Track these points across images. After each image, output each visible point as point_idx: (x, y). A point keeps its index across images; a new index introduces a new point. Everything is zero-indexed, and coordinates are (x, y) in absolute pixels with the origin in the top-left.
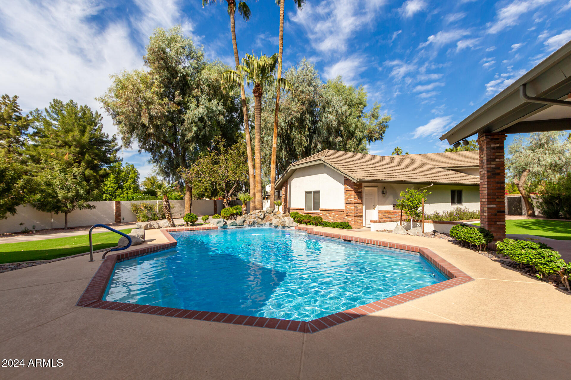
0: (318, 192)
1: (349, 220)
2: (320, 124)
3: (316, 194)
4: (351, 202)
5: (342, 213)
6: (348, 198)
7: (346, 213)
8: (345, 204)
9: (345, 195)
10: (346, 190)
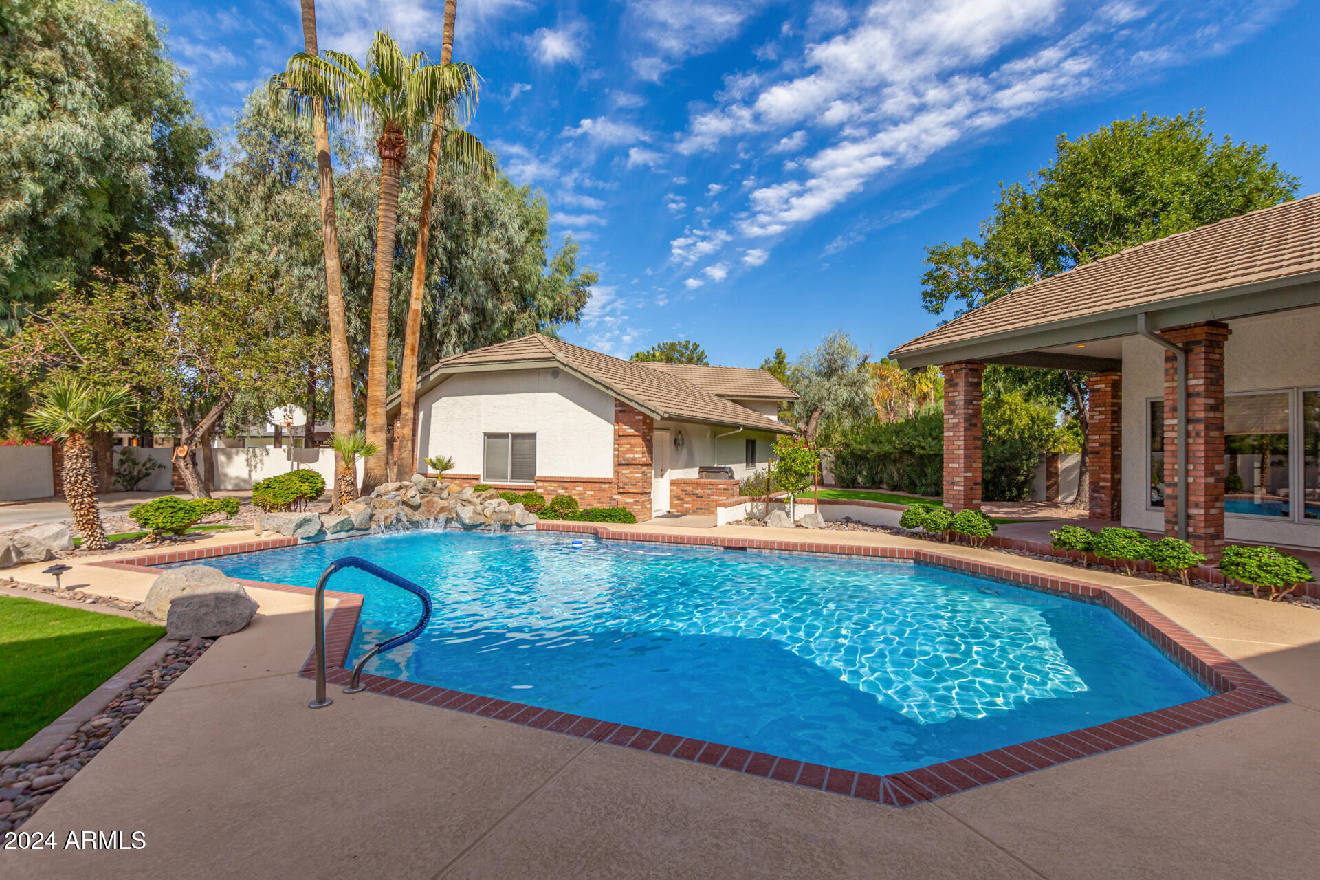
0: (532, 436)
1: (627, 503)
2: (465, 262)
3: (519, 441)
4: (634, 462)
5: (606, 486)
6: (627, 452)
7: (618, 488)
8: (614, 466)
9: (616, 446)
10: (619, 436)
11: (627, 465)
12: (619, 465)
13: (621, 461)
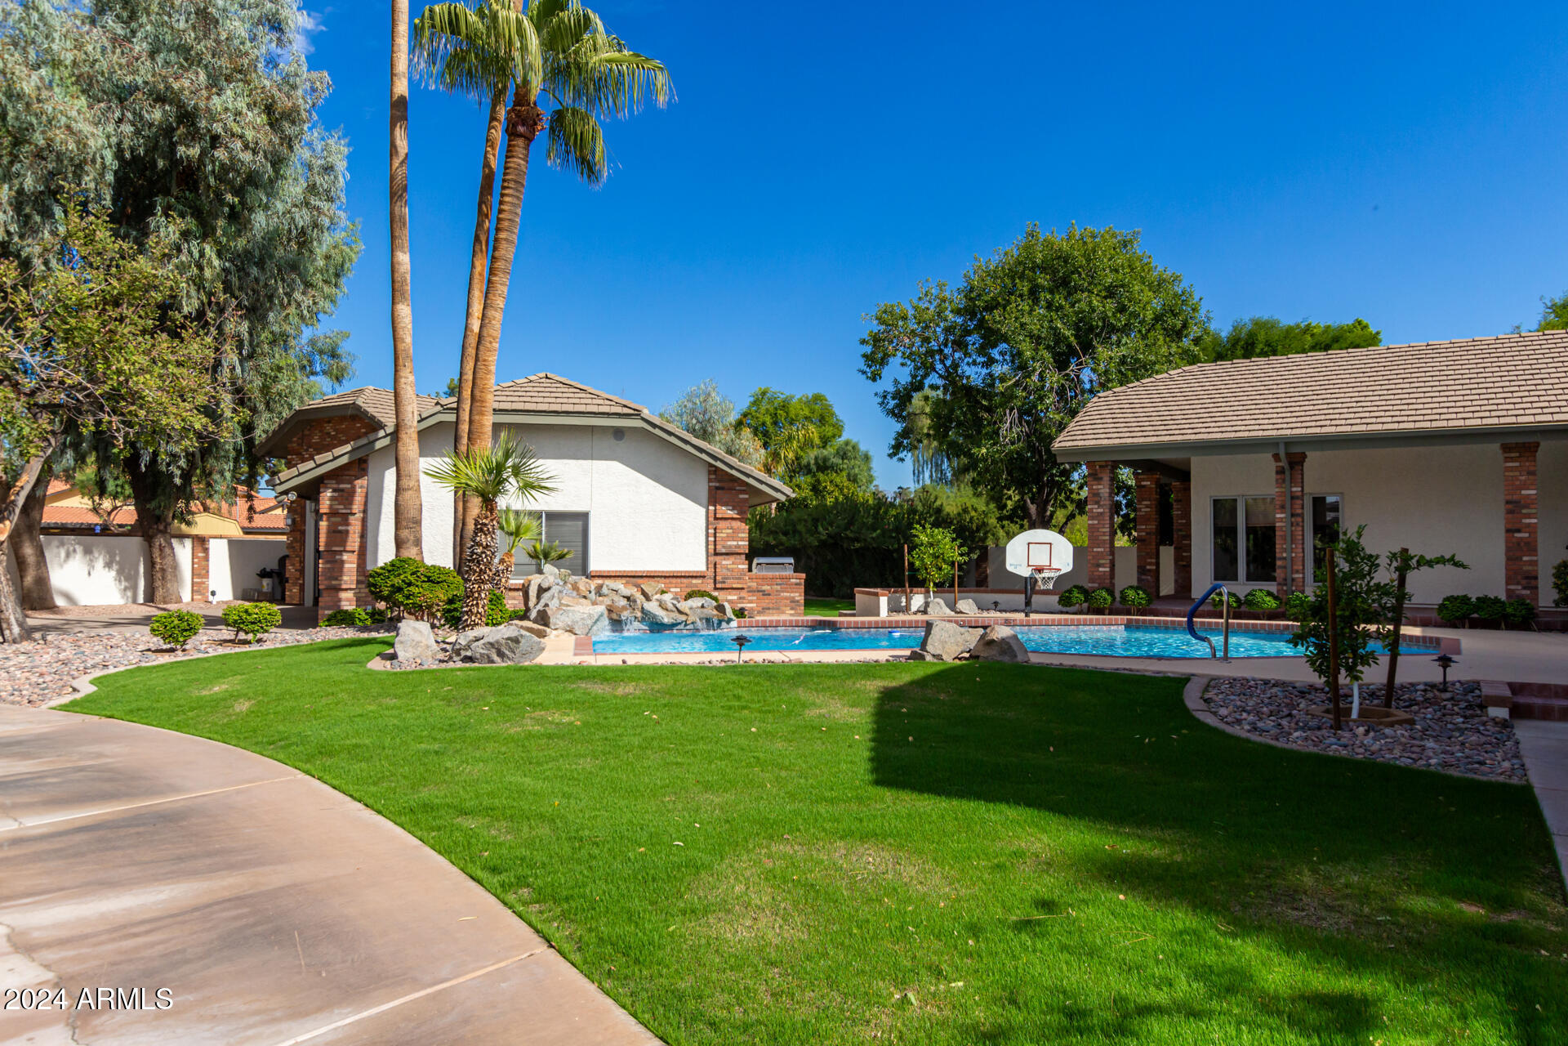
0: (583, 516)
5: (696, 581)
7: (715, 583)
8: (708, 556)
9: (711, 531)
10: (716, 518)
11: (727, 554)
12: (716, 554)
13: (720, 549)
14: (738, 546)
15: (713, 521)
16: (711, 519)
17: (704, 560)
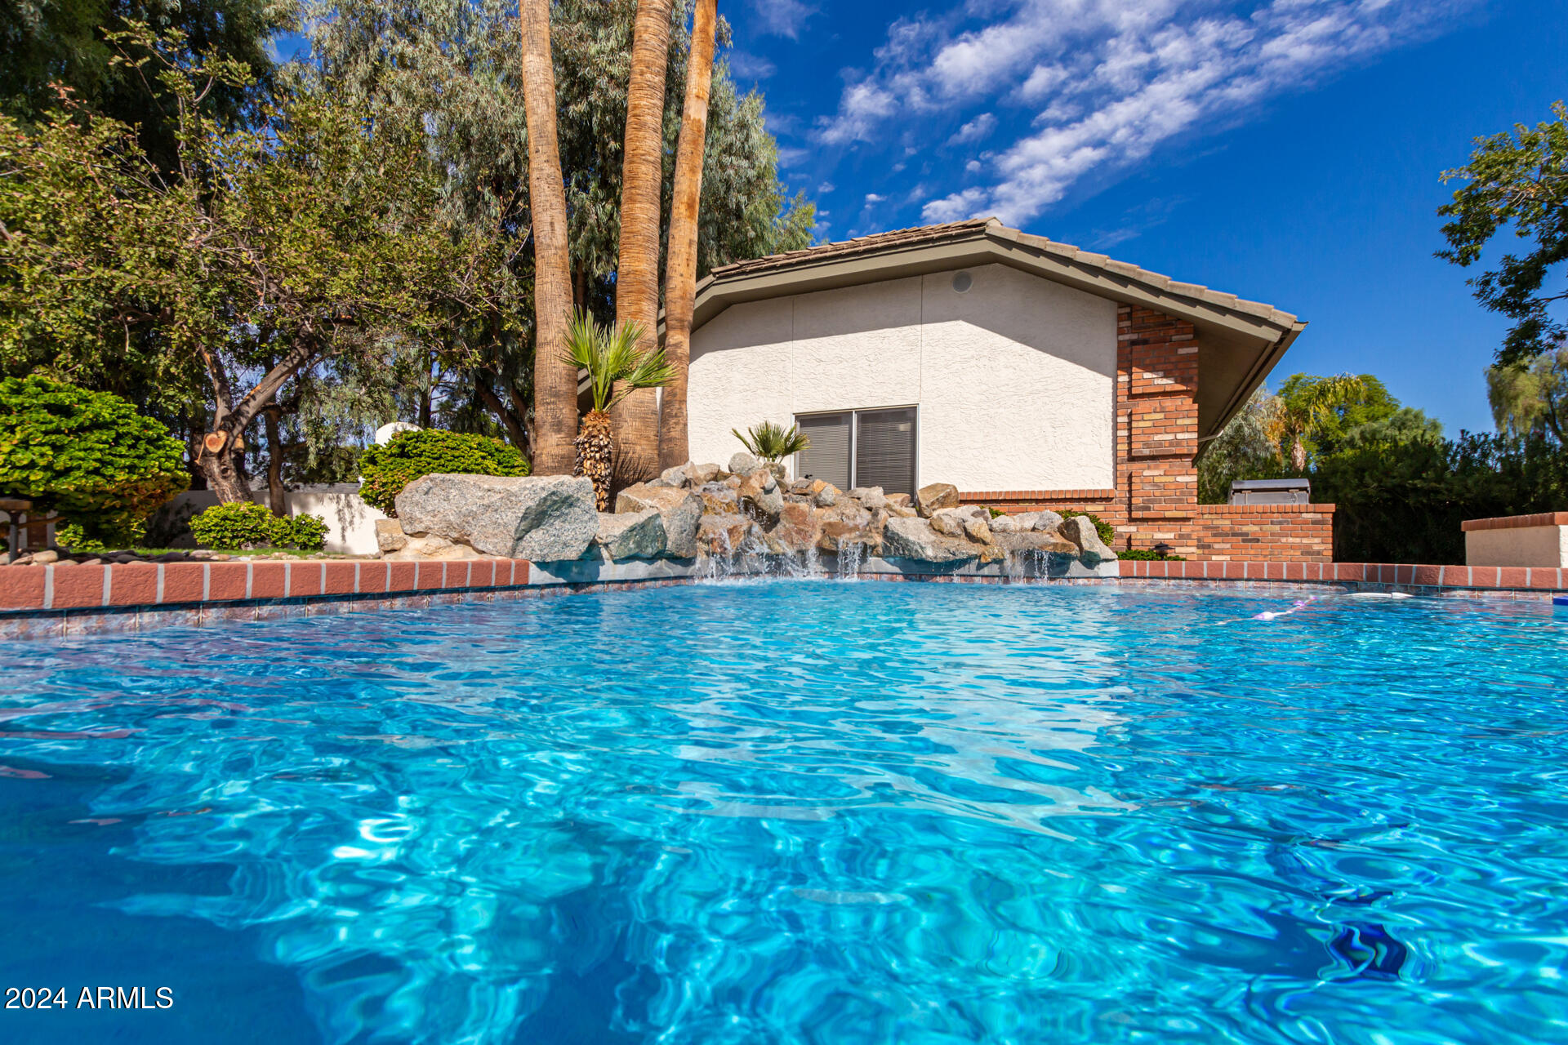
5: (1096, 507)
7: (1130, 511)
8: (1116, 463)
9: (1123, 419)
10: (1132, 396)
11: (1153, 458)
12: (1132, 459)
13: (1139, 449)
14: (1178, 443)
15: (1128, 400)
16: (1123, 399)
17: (1111, 470)
